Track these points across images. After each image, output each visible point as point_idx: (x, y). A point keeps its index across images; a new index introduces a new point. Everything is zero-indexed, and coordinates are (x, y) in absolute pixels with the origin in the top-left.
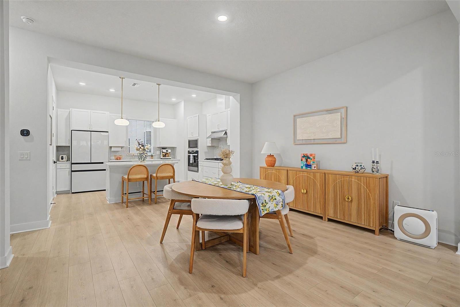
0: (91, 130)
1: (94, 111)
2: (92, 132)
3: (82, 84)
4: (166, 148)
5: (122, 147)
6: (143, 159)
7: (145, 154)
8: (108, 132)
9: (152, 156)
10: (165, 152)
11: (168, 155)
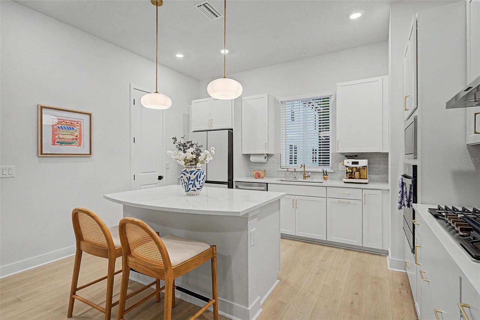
4: (357, 156)
8: (232, 130)
9: (325, 174)
10: (350, 165)
11: (360, 173)
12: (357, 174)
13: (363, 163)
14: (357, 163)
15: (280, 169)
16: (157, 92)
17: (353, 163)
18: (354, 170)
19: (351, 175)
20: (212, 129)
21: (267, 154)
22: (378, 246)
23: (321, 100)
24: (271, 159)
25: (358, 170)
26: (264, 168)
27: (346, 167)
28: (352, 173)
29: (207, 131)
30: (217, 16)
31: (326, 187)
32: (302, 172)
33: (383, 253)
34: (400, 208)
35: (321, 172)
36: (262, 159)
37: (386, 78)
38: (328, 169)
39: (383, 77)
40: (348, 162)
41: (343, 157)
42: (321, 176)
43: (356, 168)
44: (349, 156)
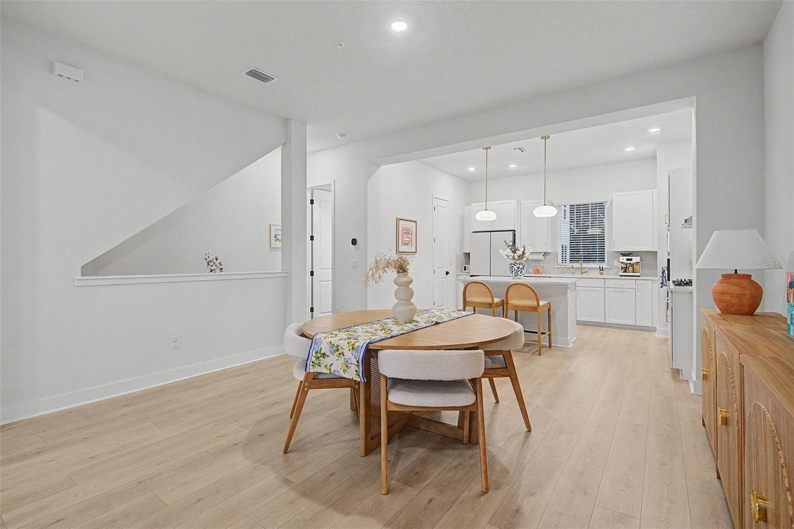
0: (491, 230)
1: (497, 202)
2: (492, 233)
3: (472, 169)
4: (631, 254)
5: (545, 254)
6: (514, 272)
7: (518, 266)
8: (515, 231)
9: (602, 269)
10: (625, 261)
11: (633, 268)
12: (631, 268)
13: (636, 259)
14: (631, 260)
15: (557, 266)
16: (486, 210)
17: (627, 260)
18: (628, 265)
19: (625, 270)
20: (493, 230)
21: (544, 253)
22: (648, 324)
23: (598, 205)
24: (548, 257)
25: (632, 265)
26: (541, 265)
27: (622, 263)
28: (626, 268)
29: (491, 232)
30: (523, 152)
31: (605, 279)
32: (578, 268)
33: (652, 330)
34: (662, 287)
35: (597, 268)
36: (541, 257)
37: (655, 191)
38: (604, 265)
39: (653, 190)
40: (624, 259)
41: (619, 254)
42: (598, 271)
43: (630, 264)
44: (624, 255)
